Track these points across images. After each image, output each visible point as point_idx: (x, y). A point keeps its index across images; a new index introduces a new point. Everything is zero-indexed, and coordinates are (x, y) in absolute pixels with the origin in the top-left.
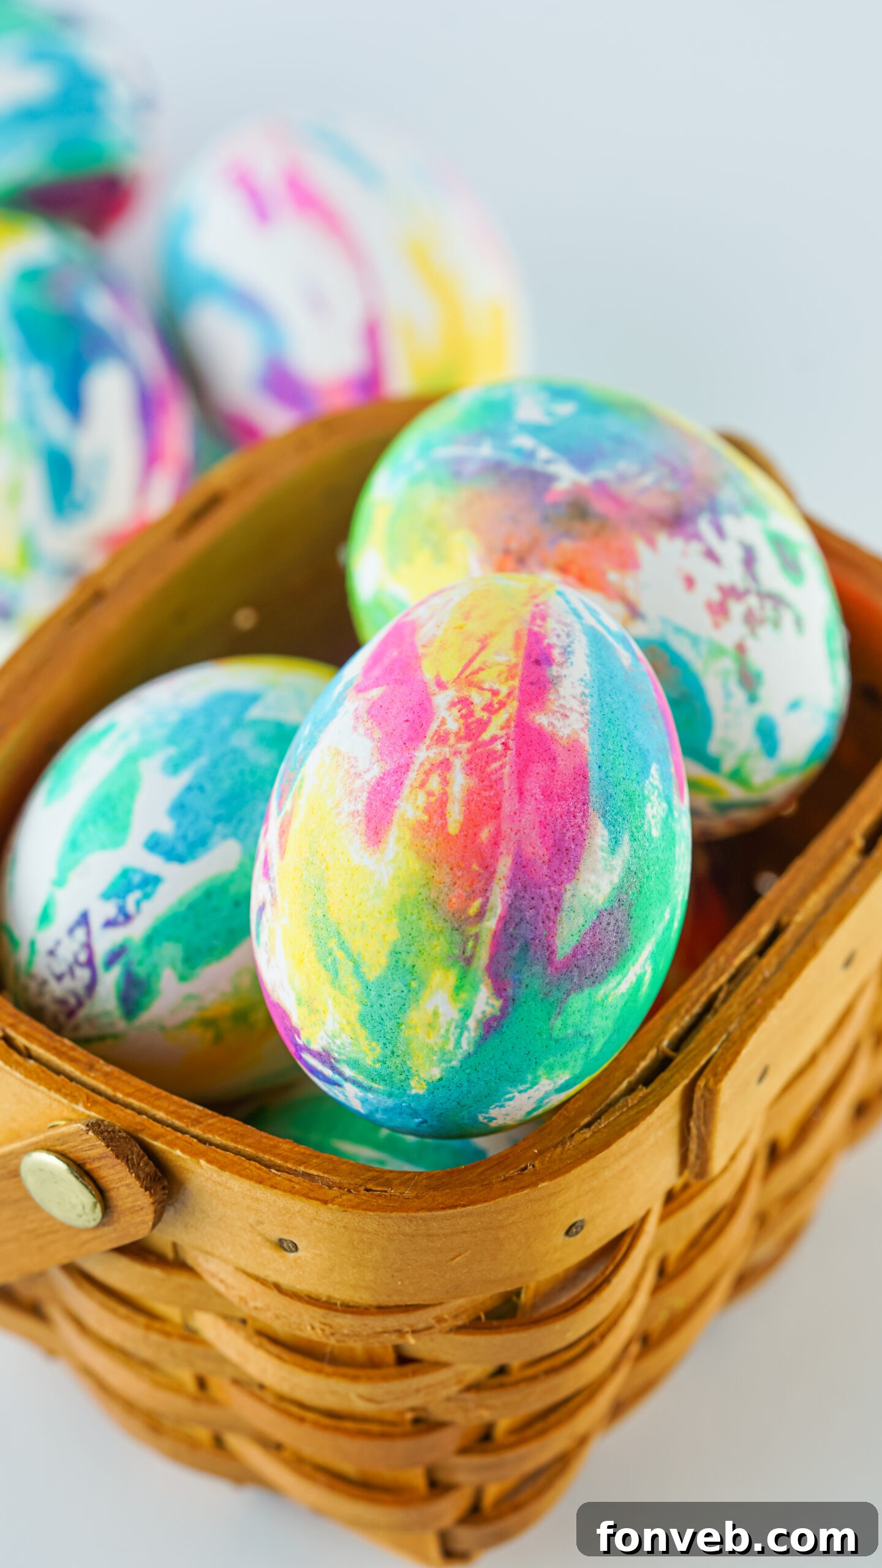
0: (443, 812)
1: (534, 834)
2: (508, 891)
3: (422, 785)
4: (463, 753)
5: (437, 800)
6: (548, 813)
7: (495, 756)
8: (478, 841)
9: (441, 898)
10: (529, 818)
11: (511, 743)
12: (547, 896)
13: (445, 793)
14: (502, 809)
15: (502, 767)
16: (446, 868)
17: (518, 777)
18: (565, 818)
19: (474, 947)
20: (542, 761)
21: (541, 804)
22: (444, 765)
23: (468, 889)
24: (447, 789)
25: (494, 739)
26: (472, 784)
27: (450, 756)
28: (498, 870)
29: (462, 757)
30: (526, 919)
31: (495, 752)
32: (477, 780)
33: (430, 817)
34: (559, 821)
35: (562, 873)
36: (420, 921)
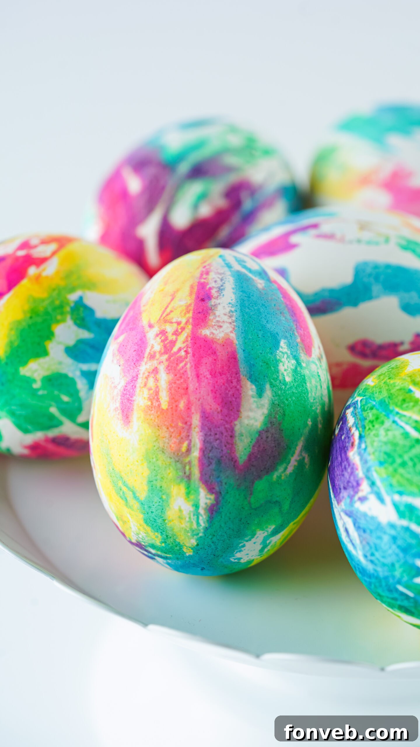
0: (157, 398)
1: (209, 398)
2: (201, 434)
3: (145, 385)
4: (164, 362)
5: (154, 392)
6: (216, 384)
7: (181, 359)
8: (179, 409)
9: (166, 446)
10: (205, 389)
11: (189, 350)
12: (224, 431)
13: (157, 387)
14: (189, 389)
15: (186, 364)
16: (164, 429)
17: (195, 368)
18: (226, 385)
19: (190, 469)
20: (208, 355)
21: (211, 380)
22: (155, 371)
23: (179, 438)
24: (158, 384)
25: (180, 350)
26: (171, 378)
27: (157, 365)
28: (193, 423)
29: (163, 364)
30: (215, 447)
31: (181, 357)
32: (173, 375)
33: (152, 402)
34: (223, 387)
35: (230, 416)
36: (158, 461)
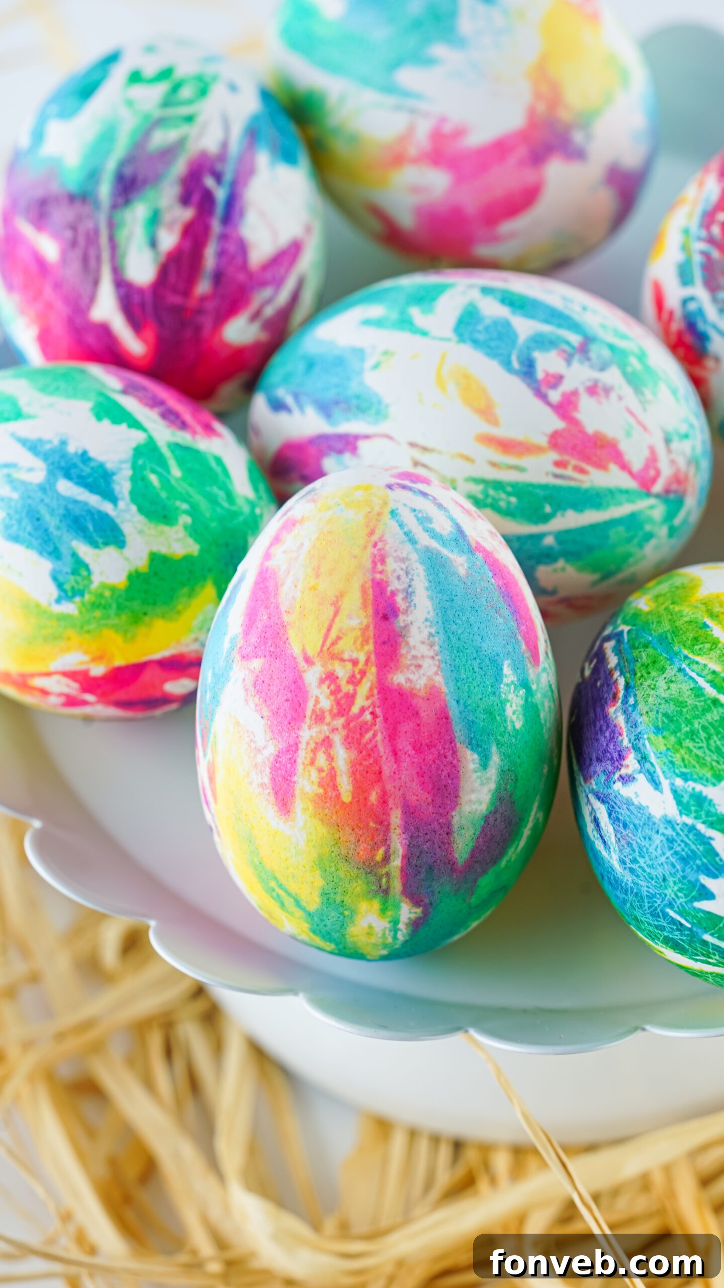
0: (334, 785)
1: (414, 784)
2: (404, 836)
3: (312, 763)
4: (339, 729)
5: (327, 775)
6: (422, 764)
7: (366, 727)
8: (370, 803)
9: (351, 853)
10: (407, 773)
11: (378, 711)
12: (437, 827)
13: (333, 768)
14: (383, 773)
15: (374, 735)
16: (348, 830)
17: (390, 741)
18: (437, 762)
19: (388, 882)
20: (407, 719)
21: (414, 758)
22: (326, 742)
23: (371, 843)
24: (333, 764)
25: (363, 710)
26: (353, 757)
27: (330, 734)
28: (392, 822)
29: (339, 734)
30: (425, 850)
31: (366, 723)
32: (356, 752)
33: (325, 790)
34: (433, 766)
35: (445, 806)
36: (338, 871)
